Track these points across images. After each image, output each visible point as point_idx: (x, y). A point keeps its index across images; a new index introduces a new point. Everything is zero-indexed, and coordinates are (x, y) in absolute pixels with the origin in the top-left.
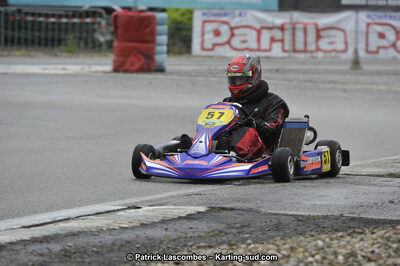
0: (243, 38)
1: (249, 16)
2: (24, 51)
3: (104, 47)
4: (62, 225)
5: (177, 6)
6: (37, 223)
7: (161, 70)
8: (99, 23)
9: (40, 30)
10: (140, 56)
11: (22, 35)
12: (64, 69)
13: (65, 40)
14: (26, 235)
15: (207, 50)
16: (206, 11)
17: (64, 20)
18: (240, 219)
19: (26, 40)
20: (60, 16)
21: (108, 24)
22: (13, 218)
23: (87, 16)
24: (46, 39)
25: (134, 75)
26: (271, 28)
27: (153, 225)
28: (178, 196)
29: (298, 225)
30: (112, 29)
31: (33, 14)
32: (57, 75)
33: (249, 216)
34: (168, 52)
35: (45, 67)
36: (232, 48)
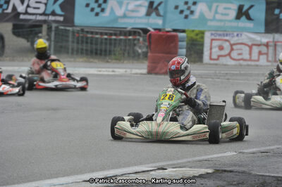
0: (240, 52)
1: (244, 37)
2: (85, 59)
3: (141, 56)
5: (193, 29)
8: (139, 40)
9: (96, 44)
10: (166, 63)
11: (84, 48)
12: (113, 71)
13: (114, 51)
15: (214, 60)
16: (213, 32)
17: (114, 37)
18: (236, 178)
20: (111, 34)
21: (144, 40)
22: (77, 174)
23: (130, 35)
25: (162, 77)
26: (259, 45)
28: (194, 162)
29: (278, 184)
30: (147, 44)
31: (92, 33)
32: (108, 75)
33: (243, 177)
35: (100, 69)
36: (231, 58)
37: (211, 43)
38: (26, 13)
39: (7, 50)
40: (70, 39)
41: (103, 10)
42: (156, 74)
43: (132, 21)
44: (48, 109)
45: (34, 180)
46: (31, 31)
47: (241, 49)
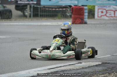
0: (110, 14)
1: (111, 7)
2: (46, 19)
3: (69, 17)
4: (59, 68)
5: (90, 5)
6: (52, 68)
7: (86, 23)
8: (68, 10)
9: (50, 12)
10: (80, 19)
12: (58, 23)
13: (58, 15)
14: (49, 71)
15: (99, 17)
17: (57, 9)
18: (111, 66)
19: (46, 15)
20: (56, 8)
21: (70, 10)
23: (64, 8)
24: (52, 15)
25: (78, 25)
27: (86, 68)
30: (71, 11)
31: (48, 8)
33: (114, 65)
34: (88, 18)
35: (52, 23)
37: (98, 10)
38: (21, 1)
39: (13, 16)
40: (39, 11)
42: (76, 24)
43: (64, 2)
44: (31, 40)
45: (27, 69)
46: (23, 8)
47: (110, 13)
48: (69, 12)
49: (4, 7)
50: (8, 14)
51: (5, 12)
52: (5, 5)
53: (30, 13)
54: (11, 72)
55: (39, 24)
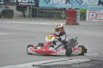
0: (99, 17)
1: (101, 11)
2: (43, 19)
3: (63, 18)
4: (53, 63)
5: (83, 8)
6: (47, 63)
7: (78, 24)
8: (62, 12)
9: (47, 14)
10: (73, 21)
12: (53, 24)
16: (90, 10)
17: (53, 11)
19: (43, 16)
20: (52, 10)
21: (65, 12)
23: (59, 10)
24: (49, 16)
25: (71, 26)
27: (76, 64)
30: (65, 14)
31: (45, 10)
32: (51, 25)
34: (80, 20)
35: (48, 23)
36: (96, 19)
37: (89, 14)
38: (21, 2)
39: (14, 16)
40: (37, 12)
41: (49, 1)
42: (69, 25)
45: (25, 63)
46: (23, 9)
47: (100, 16)
48: (63, 14)
49: (7, 7)
50: (10, 13)
51: (7, 12)
52: (7, 6)
53: (29, 13)
54: (10, 65)
55: (37, 23)
